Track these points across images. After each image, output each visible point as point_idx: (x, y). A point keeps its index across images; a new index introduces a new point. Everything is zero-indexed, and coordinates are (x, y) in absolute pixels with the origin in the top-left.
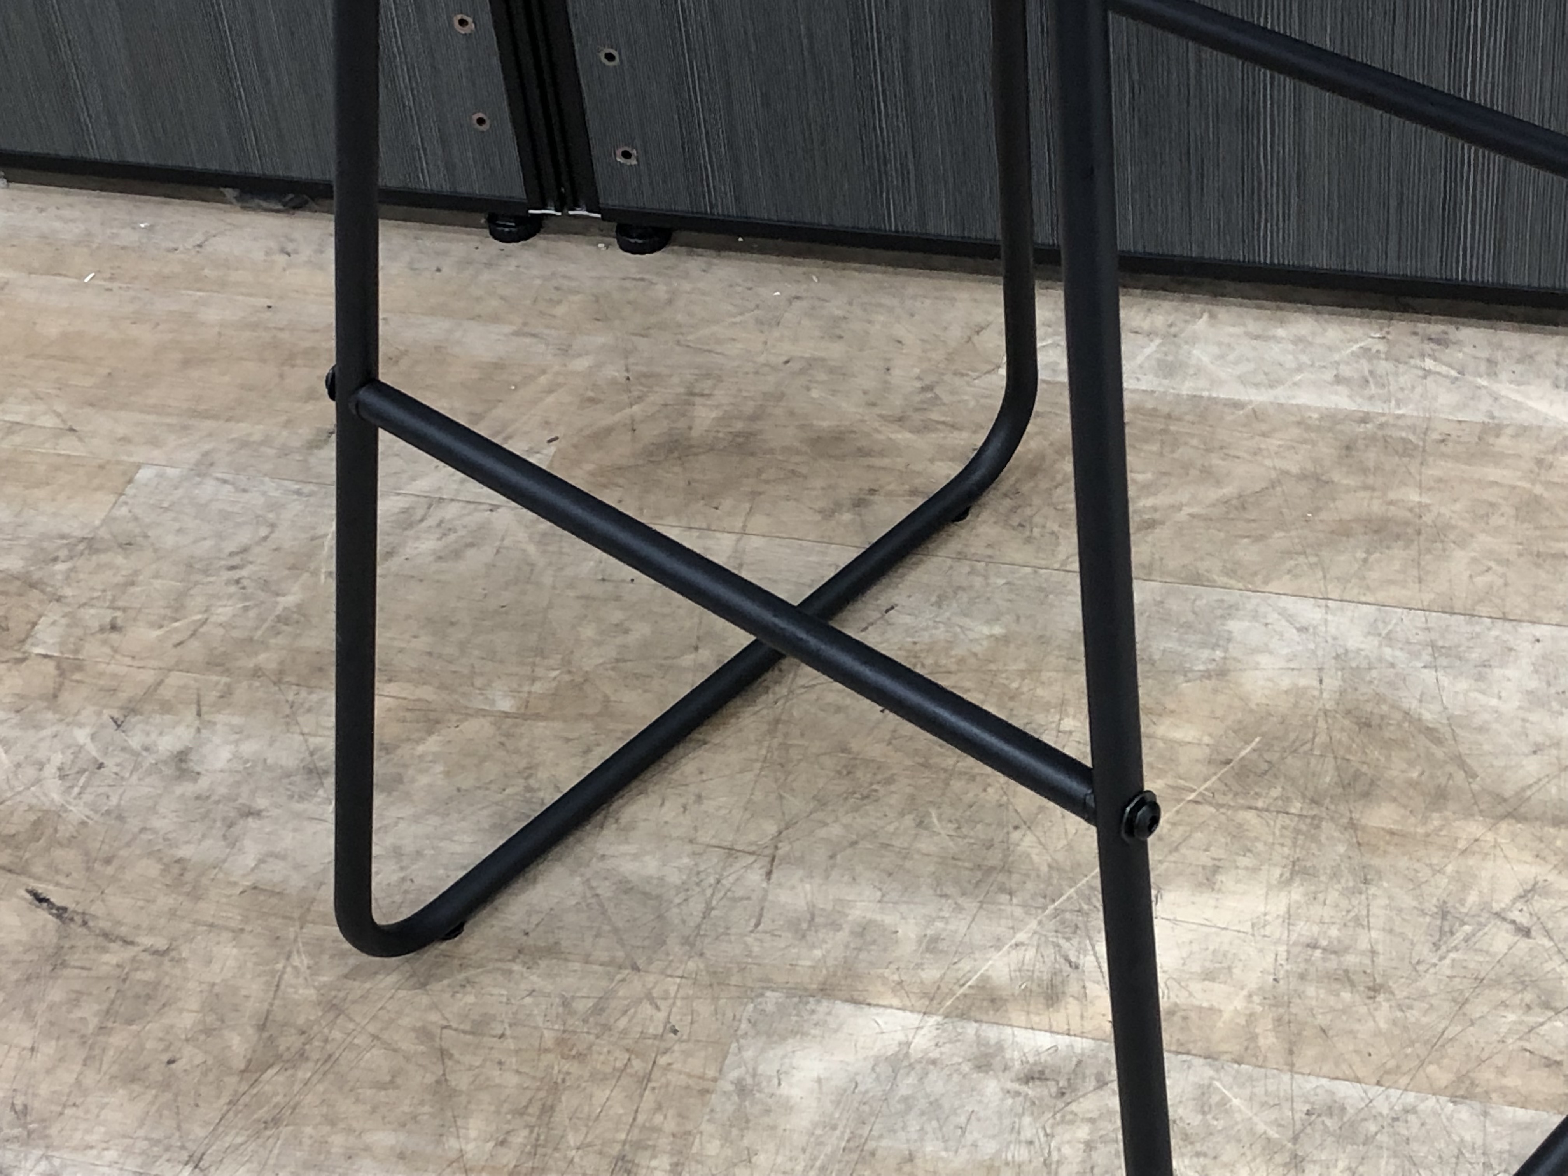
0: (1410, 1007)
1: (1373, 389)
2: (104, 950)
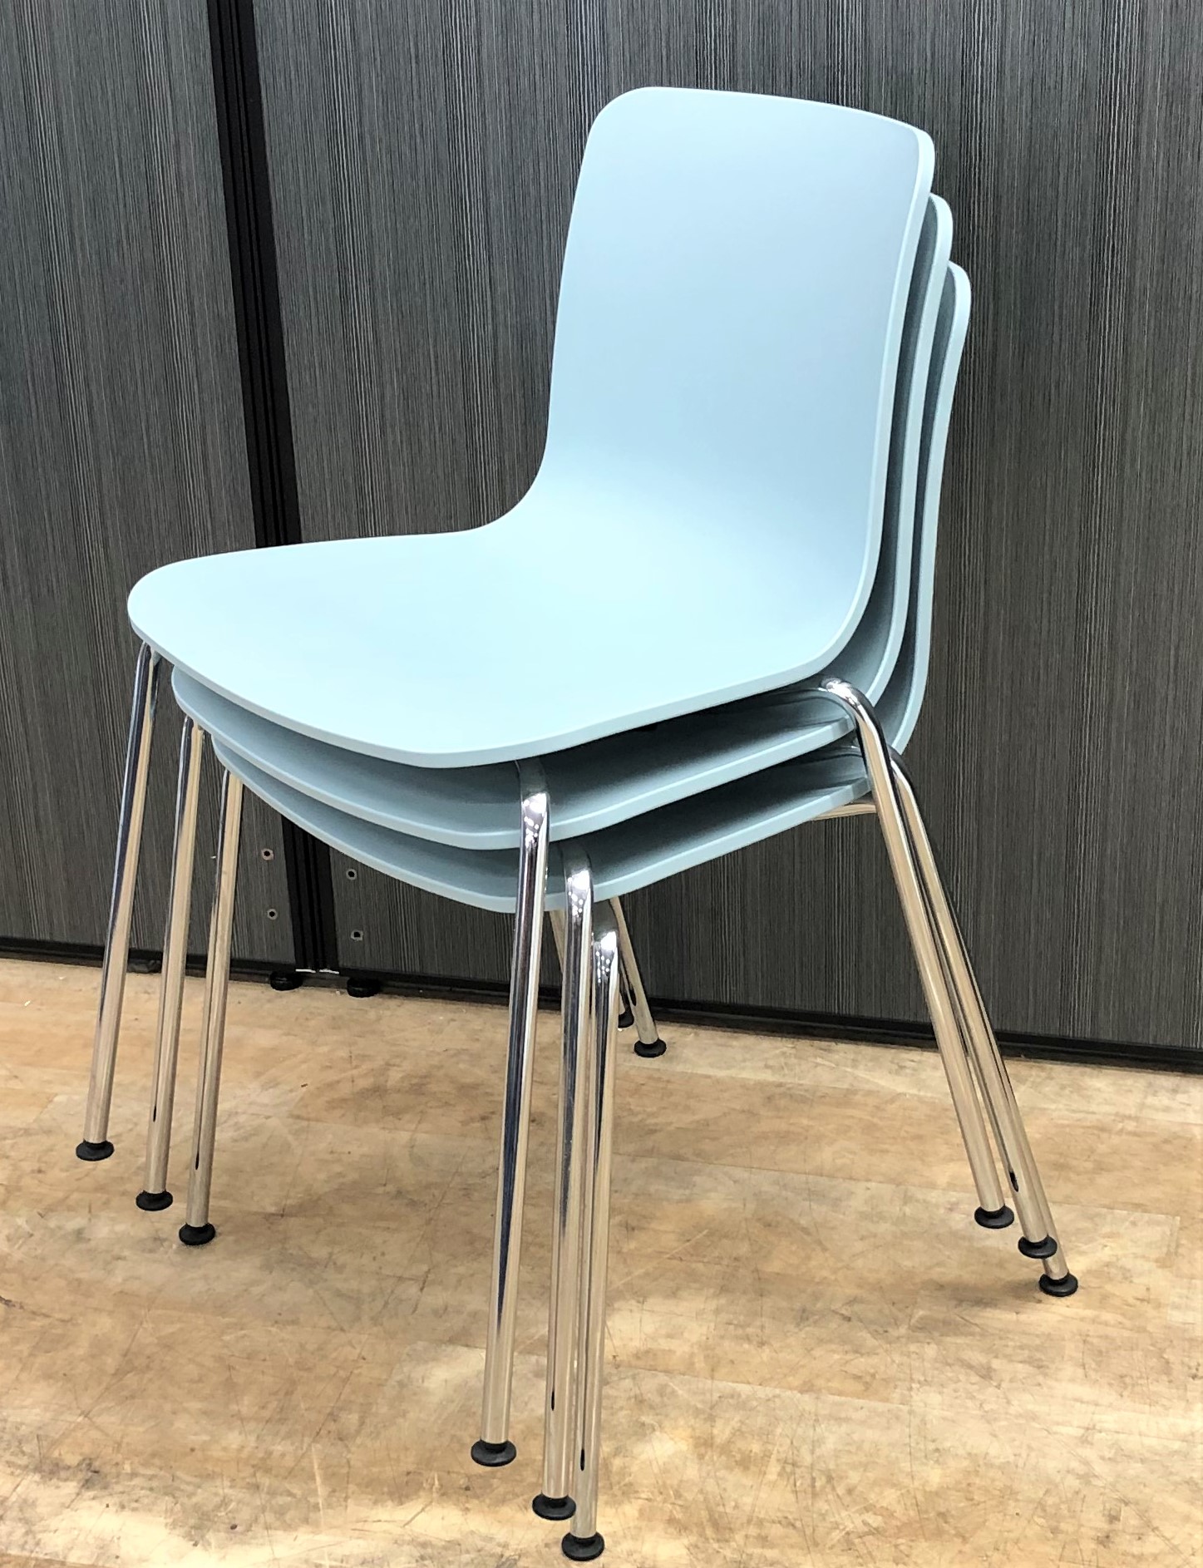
0: (781, 1351)
1: (786, 1071)
2: (34, 1319)
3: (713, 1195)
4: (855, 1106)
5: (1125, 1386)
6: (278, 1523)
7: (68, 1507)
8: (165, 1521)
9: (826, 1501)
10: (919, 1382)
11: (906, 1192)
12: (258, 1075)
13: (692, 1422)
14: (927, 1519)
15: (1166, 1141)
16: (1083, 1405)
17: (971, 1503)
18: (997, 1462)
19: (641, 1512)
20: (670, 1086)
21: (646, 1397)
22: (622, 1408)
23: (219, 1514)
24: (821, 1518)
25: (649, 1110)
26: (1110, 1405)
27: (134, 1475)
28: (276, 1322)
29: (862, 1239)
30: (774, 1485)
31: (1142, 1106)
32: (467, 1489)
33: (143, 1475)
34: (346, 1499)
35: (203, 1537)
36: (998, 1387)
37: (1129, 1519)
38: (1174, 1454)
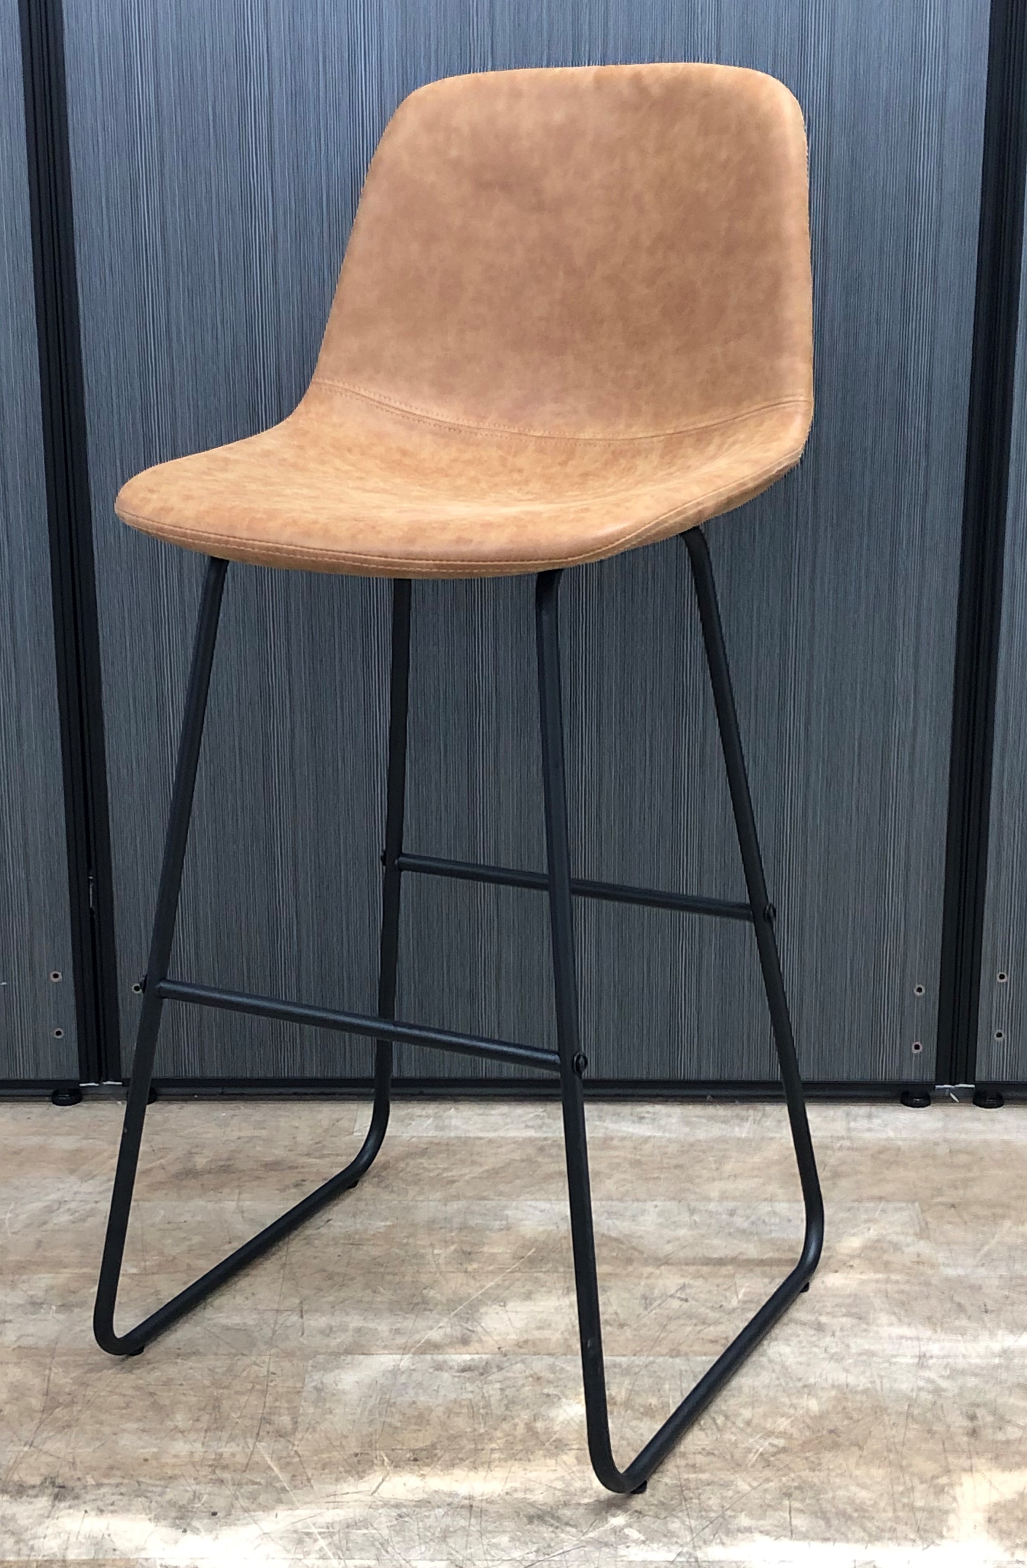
0: (640, 1330)
3: (527, 1222)
4: (615, 1148)
5: (935, 1325)
6: (254, 1506)
7: (48, 1517)
8: (147, 1517)
9: (732, 1433)
11: (689, 1205)
12: (72, 1172)
14: (822, 1436)
15: (880, 1152)
16: (909, 1342)
17: (852, 1421)
18: (860, 1388)
19: (577, 1458)
20: (452, 1148)
22: (523, 1385)
23: (196, 1506)
25: (441, 1166)
26: (930, 1339)
27: (99, 1485)
28: (179, 1355)
29: (669, 1242)
31: (849, 1130)
32: (416, 1460)
33: (109, 1484)
34: (309, 1480)
35: (189, 1524)
36: (833, 1335)
37: (985, 1417)
38: (997, 1367)
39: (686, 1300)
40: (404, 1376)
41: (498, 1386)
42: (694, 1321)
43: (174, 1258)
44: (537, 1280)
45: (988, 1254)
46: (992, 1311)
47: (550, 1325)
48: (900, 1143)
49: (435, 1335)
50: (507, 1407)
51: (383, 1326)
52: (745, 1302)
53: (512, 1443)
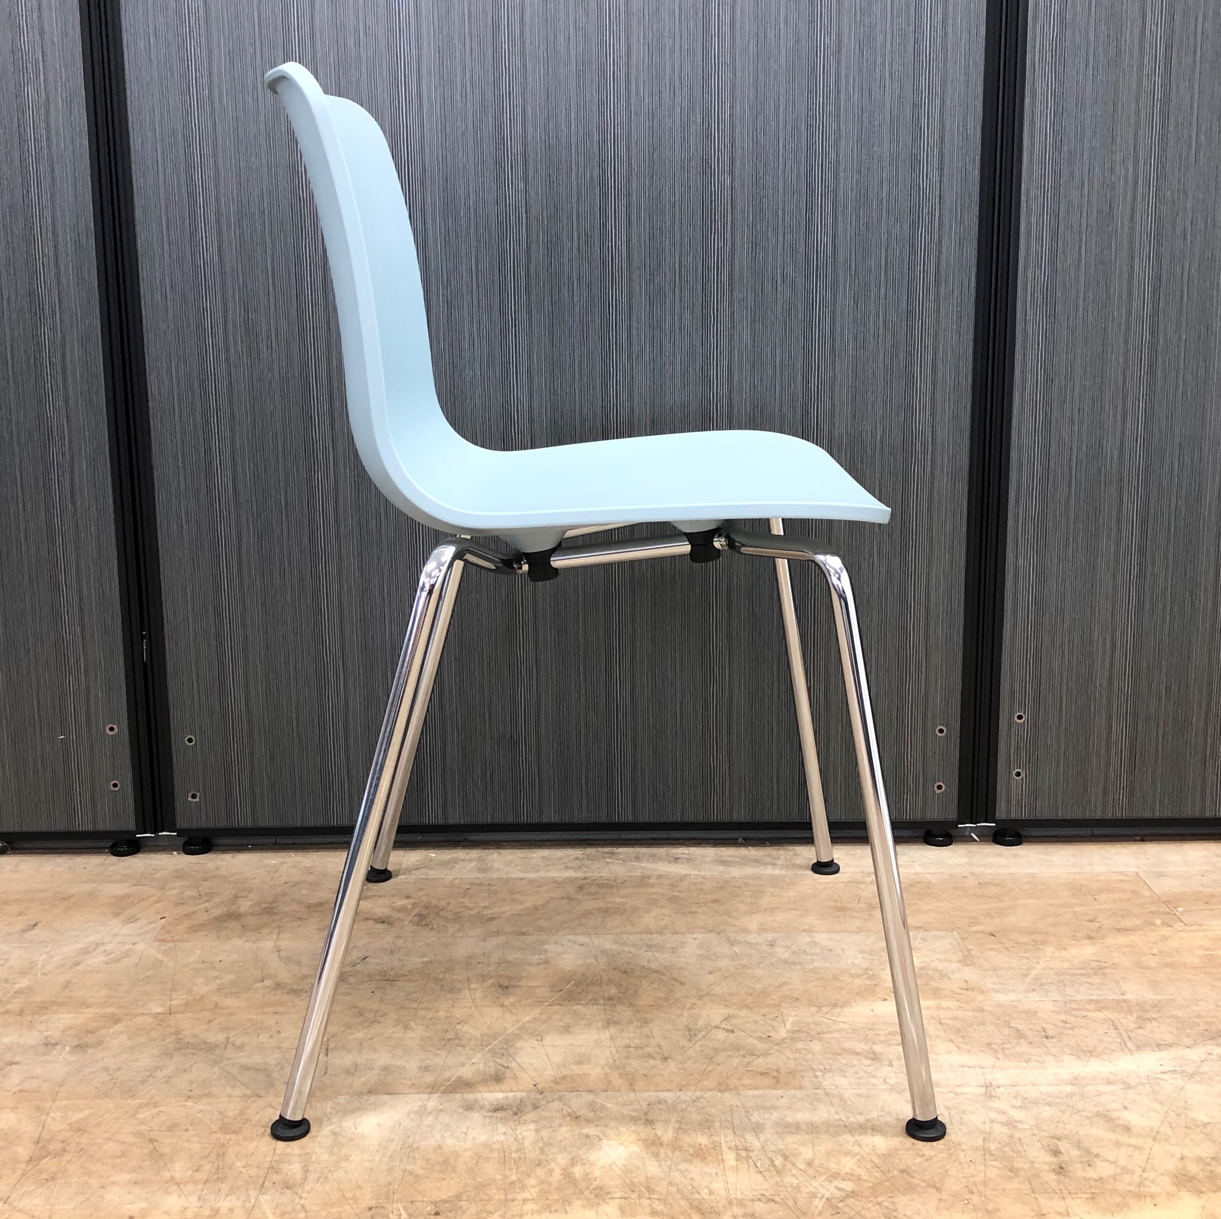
0: (686, 1062)
1: (585, 869)
3: (566, 956)
4: (653, 886)
5: (996, 1051)
9: (793, 1176)
10: (820, 1070)
11: (728, 938)
13: (633, 1128)
14: (893, 1177)
16: (972, 1070)
17: (924, 1158)
19: (622, 1210)
20: (493, 888)
21: (578, 1114)
24: (796, 1191)
25: (481, 905)
26: (994, 1066)
28: (189, 1097)
29: (710, 973)
30: (736, 1169)
32: (437, 1214)
36: (891, 1065)
37: (1070, 1152)
38: (1070, 1095)
39: (733, 1031)
40: (431, 1118)
41: (532, 1126)
42: (742, 1053)
43: (202, 997)
44: (575, 1013)
45: (1036, 979)
46: (1052, 1038)
47: (589, 1059)
48: (929, 877)
49: (466, 1072)
50: (542, 1151)
51: (412, 1065)
52: (794, 1032)
53: (547, 1192)
